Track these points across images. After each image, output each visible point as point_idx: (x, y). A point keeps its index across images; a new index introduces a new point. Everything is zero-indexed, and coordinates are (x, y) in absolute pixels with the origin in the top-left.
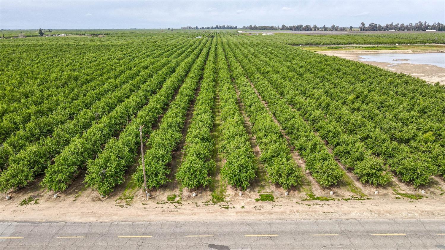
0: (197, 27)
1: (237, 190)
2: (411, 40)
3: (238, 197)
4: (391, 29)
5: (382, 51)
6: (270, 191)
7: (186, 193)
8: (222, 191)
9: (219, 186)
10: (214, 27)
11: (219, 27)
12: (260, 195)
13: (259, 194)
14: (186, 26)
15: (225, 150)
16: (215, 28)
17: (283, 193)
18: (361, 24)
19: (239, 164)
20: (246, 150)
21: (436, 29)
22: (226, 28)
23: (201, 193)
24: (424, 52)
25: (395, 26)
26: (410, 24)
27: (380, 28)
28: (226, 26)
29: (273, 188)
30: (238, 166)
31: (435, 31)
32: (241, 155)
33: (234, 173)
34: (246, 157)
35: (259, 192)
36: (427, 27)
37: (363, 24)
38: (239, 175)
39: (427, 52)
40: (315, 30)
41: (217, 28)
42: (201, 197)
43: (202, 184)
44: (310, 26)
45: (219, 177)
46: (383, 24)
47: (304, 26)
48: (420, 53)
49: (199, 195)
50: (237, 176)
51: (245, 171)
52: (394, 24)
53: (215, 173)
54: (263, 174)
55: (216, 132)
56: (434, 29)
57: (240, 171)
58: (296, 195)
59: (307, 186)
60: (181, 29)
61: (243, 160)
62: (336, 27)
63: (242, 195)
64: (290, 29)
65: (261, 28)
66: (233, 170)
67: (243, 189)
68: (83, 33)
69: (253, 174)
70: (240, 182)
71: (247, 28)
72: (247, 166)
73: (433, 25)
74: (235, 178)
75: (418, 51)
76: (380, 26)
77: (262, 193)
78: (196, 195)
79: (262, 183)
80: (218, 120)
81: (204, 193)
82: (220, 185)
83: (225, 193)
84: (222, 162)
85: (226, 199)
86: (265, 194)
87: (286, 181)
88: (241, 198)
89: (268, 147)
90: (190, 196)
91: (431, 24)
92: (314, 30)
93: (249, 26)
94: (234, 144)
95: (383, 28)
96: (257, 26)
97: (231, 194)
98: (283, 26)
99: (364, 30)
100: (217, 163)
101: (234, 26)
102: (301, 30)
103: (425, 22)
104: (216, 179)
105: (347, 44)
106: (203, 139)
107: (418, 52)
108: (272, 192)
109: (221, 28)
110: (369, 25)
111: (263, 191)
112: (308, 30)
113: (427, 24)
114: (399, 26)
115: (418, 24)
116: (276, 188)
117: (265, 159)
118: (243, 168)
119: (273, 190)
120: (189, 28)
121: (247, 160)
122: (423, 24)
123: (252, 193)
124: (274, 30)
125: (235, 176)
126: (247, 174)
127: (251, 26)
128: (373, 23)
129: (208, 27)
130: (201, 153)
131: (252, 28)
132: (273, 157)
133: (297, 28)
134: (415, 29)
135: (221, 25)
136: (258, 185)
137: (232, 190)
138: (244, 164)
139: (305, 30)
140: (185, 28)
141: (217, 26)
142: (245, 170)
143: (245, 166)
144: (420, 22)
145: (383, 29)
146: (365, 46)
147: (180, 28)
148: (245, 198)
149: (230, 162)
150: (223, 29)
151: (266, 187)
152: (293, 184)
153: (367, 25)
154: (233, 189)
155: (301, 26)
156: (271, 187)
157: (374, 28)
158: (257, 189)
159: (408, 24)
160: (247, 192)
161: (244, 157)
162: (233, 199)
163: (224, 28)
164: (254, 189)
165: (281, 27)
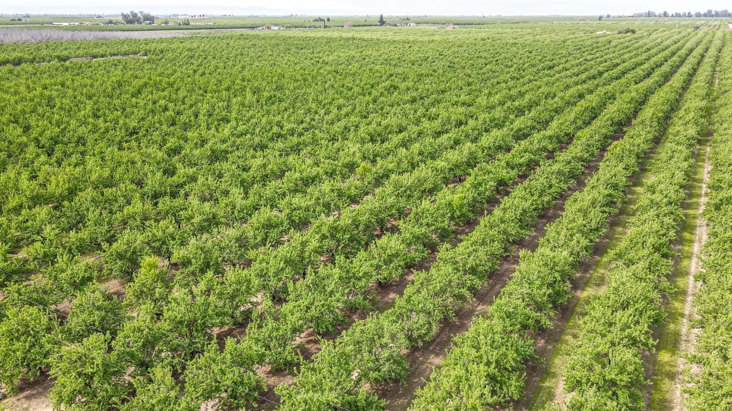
16: (705, 15)
41: (709, 14)
135: (719, 10)
141: (710, 11)
147: (632, 14)
150: (723, 16)
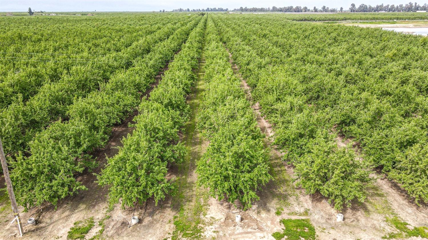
0: (188, 9)
1: (229, 207)
2: (409, 16)
3: (232, 228)
4: (381, 10)
6: (302, 210)
7: (119, 215)
8: (199, 210)
9: (191, 196)
10: (205, 9)
11: (210, 9)
12: (283, 222)
13: (278, 219)
14: (178, 8)
15: (208, 122)
17: (331, 215)
18: (352, 5)
19: (236, 153)
20: (249, 123)
21: (426, 10)
22: (217, 10)
23: (151, 214)
25: (385, 7)
26: (400, 5)
27: (371, 9)
28: (217, 8)
29: (307, 202)
30: (233, 156)
31: (425, 11)
32: (239, 133)
33: (225, 173)
34: (250, 137)
35: (278, 213)
36: (417, 8)
37: (353, 5)
38: (235, 177)
40: (306, 11)
42: (151, 225)
43: (153, 196)
44: (300, 7)
45: (195, 176)
46: (374, 6)
47: (294, 8)
48: (422, 27)
49: (147, 220)
50: (231, 178)
51: (248, 168)
52: (384, 5)
53: (188, 168)
54: (279, 169)
55: (197, 99)
56: (425, 10)
57: (237, 167)
58: (363, 220)
59: (377, 198)
60: (172, 11)
61: (243, 144)
62: (326, 8)
63: (242, 219)
64: (281, 10)
65: (252, 10)
66: (222, 167)
67: (243, 206)
68: (74, 14)
69: (266, 174)
70: (236, 192)
71: (238, 10)
72: (252, 157)
73: (424, 6)
74: (226, 184)
75: (420, 26)
76: (370, 7)
77: (285, 217)
78: (140, 221)
79: (282, 190)
80: (201, 85)
81: (159, 216)
82: (194, 193)
83: (205, 215)
84: (203, 146)
85: (206, 233)
86: (294, 218)
87: (341, 190)
88: (240, 230)
89: (287, 118)
90: (124, 224)
91: (421, 5)
92: (304, 12)
93: (239, 8)
94: (224, 111)
95: (373, 9)
96: (248, 8)
97: (217, 219)
98: (274, 8)
99: (354, 11)
100: (194, 148)
101: (224, 8)
102: (291, 12)
103: (416, 3)
104: (189, 180)
105: (343, 20)
106: (170, 105)
108: (306, 212)
109: (212, 10)
110: (359, 6)
111: (286, 211)
112: (298, 12)
113: (417, 5)
114: (390, 7)
115: (409, 5)
116: (313, 201)
117: (283, 141)
118: (243, 161)
119: (306, 206)
120: (181, 10)
121: (252, 142)
122: (414, 5)
123: (264, 215)
124: (265, 11)
125: (226, 178)
126: (252, 175)
127: (242, 7)
128: (364, 5)
129: (199, 10)
130: (159, 129)
131: (243, 9)
132: (301, 136)
133: (288, 9)
134: (405, 10)
135: (212, 8)
136: (274, 195)
137: (220, 207)
138: (247, 152)
139: (296, 12)
140: (176, 10)
142: (249, 165)
143: (248, 156)
144: (410, 3)
145: (373, 11)
146: (362, 21)
148: (249, 230)
149: (216, 147)
151: (292, 200)
152: (356, 198)
153: (357, 7)
154: (222, 204)
155: (292, 7)
156: (302, 198)
157: (364, 9)
158: (273, 204)
159: (399, 6)
160: (252, 213)
161: (245, 136)
162: (221, 234)
163: (215, 10)
164: (265, 204)
165: (271, 8)
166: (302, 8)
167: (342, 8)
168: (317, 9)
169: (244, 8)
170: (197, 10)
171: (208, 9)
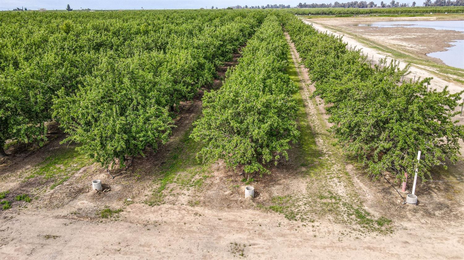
0: (246, 6)
5: (397, 18)
10: (265, 6)
11: (270, 6)
24: (453, 19)
28: (278, 5)
39: (456, 19)
40: (372, 6)
44: (366, 2)
62: (395, 3)
92: (370, 7)
102: (355, 7)
107: (443, 19)
112: (363, 7)
133: (352, 5)
139: (360, 7)
155: (356, 3)
165: (333, 4)
166: (368, 3)
167: (414, 3)
168: (384, 4)
169: (303, 4)
170: (256, 7)
171: (268, 5)
